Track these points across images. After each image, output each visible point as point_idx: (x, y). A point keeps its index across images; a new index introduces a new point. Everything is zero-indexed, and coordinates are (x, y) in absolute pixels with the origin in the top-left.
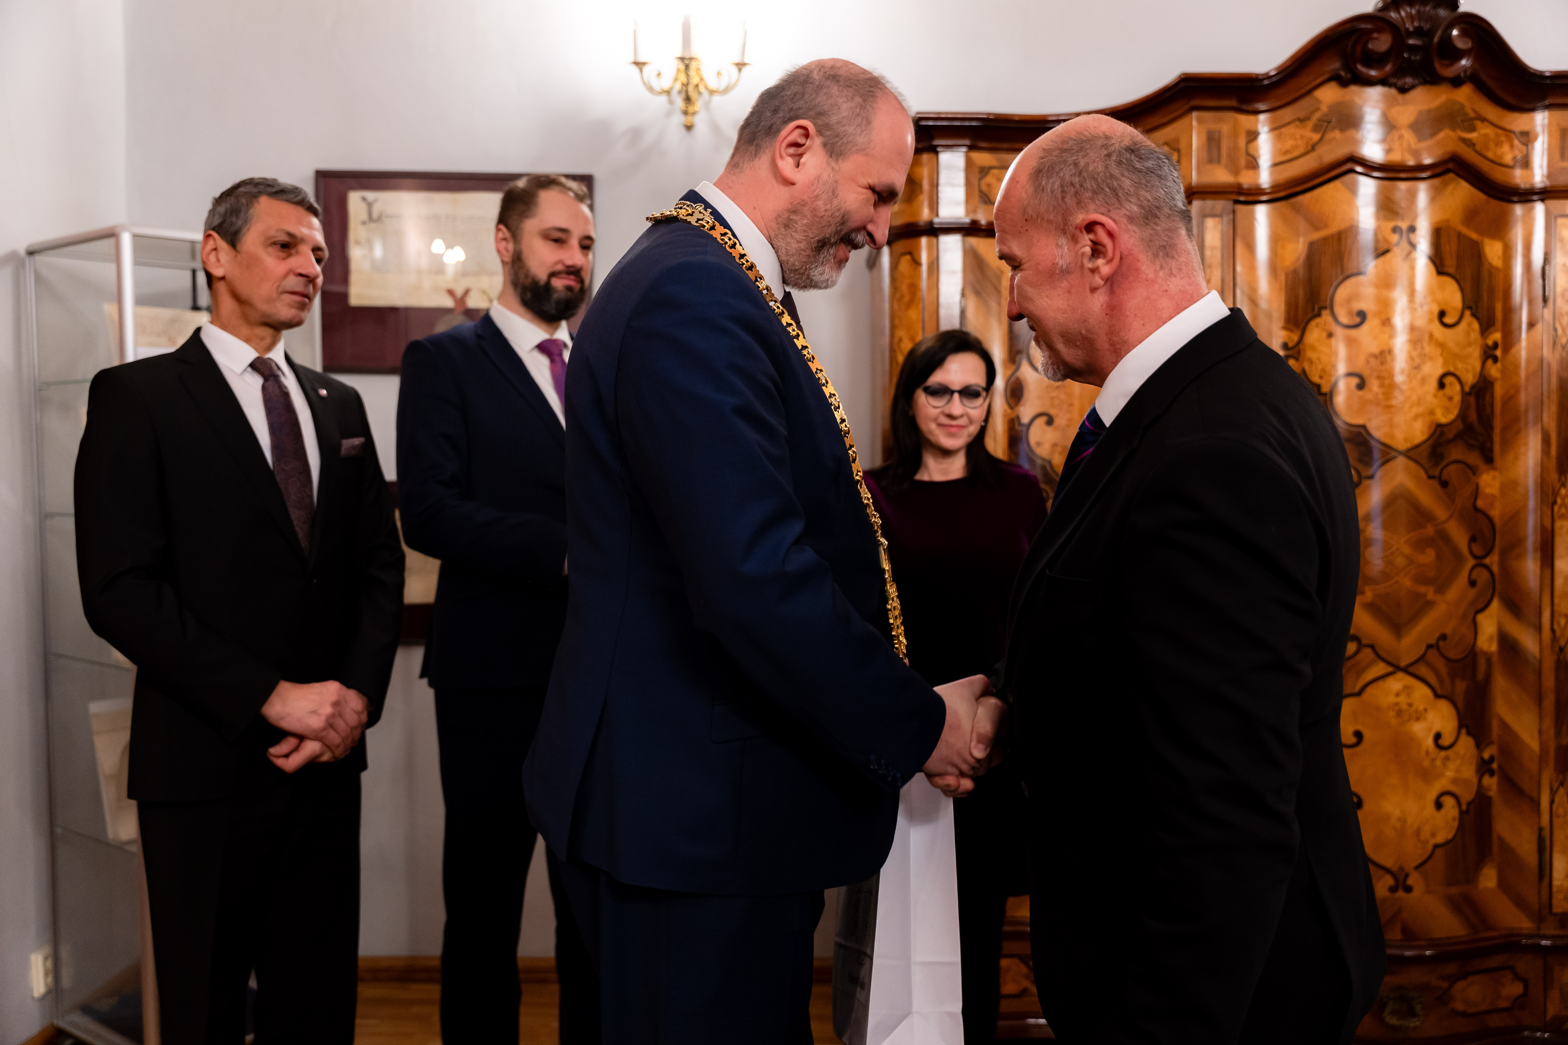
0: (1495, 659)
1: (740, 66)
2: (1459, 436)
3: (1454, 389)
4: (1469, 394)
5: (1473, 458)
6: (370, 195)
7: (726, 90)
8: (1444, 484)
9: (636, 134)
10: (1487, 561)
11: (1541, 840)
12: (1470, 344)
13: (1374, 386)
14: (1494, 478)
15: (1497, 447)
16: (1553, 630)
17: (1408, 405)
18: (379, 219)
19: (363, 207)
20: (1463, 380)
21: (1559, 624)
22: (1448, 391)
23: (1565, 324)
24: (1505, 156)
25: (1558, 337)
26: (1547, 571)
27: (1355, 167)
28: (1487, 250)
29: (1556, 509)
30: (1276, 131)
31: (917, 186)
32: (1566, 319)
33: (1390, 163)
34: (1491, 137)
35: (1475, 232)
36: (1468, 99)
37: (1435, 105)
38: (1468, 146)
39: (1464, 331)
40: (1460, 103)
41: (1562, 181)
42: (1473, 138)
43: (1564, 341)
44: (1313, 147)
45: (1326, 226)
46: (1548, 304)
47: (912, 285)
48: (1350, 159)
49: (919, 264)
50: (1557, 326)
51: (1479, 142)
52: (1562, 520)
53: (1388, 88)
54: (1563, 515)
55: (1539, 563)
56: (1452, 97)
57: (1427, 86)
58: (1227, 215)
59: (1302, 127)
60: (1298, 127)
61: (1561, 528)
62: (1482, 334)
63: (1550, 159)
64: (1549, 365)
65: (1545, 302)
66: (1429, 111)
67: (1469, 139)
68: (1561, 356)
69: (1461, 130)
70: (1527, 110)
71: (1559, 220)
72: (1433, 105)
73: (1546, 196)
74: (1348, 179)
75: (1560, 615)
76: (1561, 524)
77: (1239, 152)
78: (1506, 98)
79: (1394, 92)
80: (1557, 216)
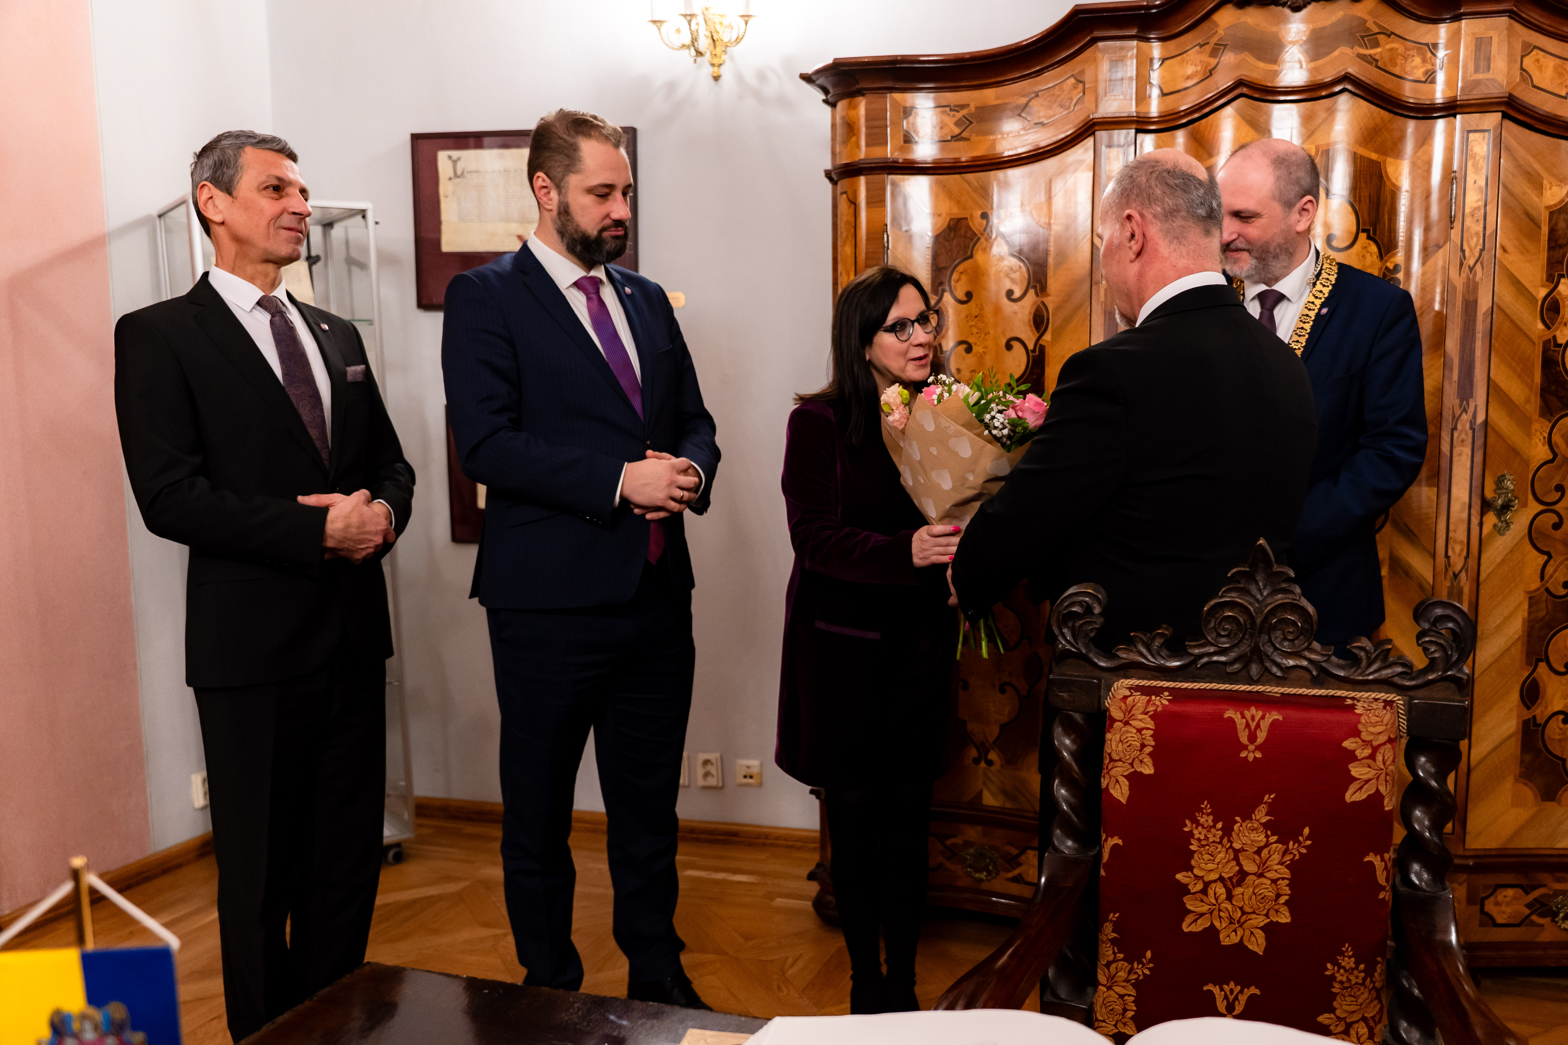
1: (746, 18)
6: (455, 154)
7: (738, 40)
9: (671, 87)
16: (1447, 556)
18: (462, 175)
19: (450, 164)
21: (1453, 549)
23: (1473, 245)
24: (1415, 71)
25: (1465, 258)
26: (1444, 497)
27: (1245, 90)
28: (1390, 170)
29: (1456, 435)
30: (1179, 58)
31: (850, 128)
32: (1475, 239)
33: (1282, 84)
34: (1399, 51)
35: (1375, 151)
36: (1370, 13)
37: (1330, 22)
38: (1370, 63)
39: (1358, 254)
40: (1360, 18)
41: (1477, 94)
42: (1375, 55)
43: (1471, 262)
44: (1210, 73)
45: (1218, 153)
46: (1455, 224)
47: (847, 223)
48: (1239, 83)
49: (854, 203)
50: (1465, 247)
51: (1382, 58)
52: (1462, 446)
53: (1280, 8)
54: (1463, 441)
55: (1436, 489)
56: (1350, 12)
57: (1322, 2)
58: (1129, 146)
59: (1201, 52)
60: (1198, 53)
61: (1460, 455)
62: (1381, 256)
63: (1464, 73)
64: (1455, 288)
65: (1452, 223)
66: (1323, 28)
67: (1370, 55)
68: (1468, 278)
69: (1361, 46)
70: (1443, 21)
71: (1472, 136)
72: (1328, 23)
73: (1458, 110)
74: (1241, 101)
75: (1455, 541)
76: (1461, 450)
77: (1142, 81)
78: (1415, 9)
79: (1287, 11)
80: (1469, 132)
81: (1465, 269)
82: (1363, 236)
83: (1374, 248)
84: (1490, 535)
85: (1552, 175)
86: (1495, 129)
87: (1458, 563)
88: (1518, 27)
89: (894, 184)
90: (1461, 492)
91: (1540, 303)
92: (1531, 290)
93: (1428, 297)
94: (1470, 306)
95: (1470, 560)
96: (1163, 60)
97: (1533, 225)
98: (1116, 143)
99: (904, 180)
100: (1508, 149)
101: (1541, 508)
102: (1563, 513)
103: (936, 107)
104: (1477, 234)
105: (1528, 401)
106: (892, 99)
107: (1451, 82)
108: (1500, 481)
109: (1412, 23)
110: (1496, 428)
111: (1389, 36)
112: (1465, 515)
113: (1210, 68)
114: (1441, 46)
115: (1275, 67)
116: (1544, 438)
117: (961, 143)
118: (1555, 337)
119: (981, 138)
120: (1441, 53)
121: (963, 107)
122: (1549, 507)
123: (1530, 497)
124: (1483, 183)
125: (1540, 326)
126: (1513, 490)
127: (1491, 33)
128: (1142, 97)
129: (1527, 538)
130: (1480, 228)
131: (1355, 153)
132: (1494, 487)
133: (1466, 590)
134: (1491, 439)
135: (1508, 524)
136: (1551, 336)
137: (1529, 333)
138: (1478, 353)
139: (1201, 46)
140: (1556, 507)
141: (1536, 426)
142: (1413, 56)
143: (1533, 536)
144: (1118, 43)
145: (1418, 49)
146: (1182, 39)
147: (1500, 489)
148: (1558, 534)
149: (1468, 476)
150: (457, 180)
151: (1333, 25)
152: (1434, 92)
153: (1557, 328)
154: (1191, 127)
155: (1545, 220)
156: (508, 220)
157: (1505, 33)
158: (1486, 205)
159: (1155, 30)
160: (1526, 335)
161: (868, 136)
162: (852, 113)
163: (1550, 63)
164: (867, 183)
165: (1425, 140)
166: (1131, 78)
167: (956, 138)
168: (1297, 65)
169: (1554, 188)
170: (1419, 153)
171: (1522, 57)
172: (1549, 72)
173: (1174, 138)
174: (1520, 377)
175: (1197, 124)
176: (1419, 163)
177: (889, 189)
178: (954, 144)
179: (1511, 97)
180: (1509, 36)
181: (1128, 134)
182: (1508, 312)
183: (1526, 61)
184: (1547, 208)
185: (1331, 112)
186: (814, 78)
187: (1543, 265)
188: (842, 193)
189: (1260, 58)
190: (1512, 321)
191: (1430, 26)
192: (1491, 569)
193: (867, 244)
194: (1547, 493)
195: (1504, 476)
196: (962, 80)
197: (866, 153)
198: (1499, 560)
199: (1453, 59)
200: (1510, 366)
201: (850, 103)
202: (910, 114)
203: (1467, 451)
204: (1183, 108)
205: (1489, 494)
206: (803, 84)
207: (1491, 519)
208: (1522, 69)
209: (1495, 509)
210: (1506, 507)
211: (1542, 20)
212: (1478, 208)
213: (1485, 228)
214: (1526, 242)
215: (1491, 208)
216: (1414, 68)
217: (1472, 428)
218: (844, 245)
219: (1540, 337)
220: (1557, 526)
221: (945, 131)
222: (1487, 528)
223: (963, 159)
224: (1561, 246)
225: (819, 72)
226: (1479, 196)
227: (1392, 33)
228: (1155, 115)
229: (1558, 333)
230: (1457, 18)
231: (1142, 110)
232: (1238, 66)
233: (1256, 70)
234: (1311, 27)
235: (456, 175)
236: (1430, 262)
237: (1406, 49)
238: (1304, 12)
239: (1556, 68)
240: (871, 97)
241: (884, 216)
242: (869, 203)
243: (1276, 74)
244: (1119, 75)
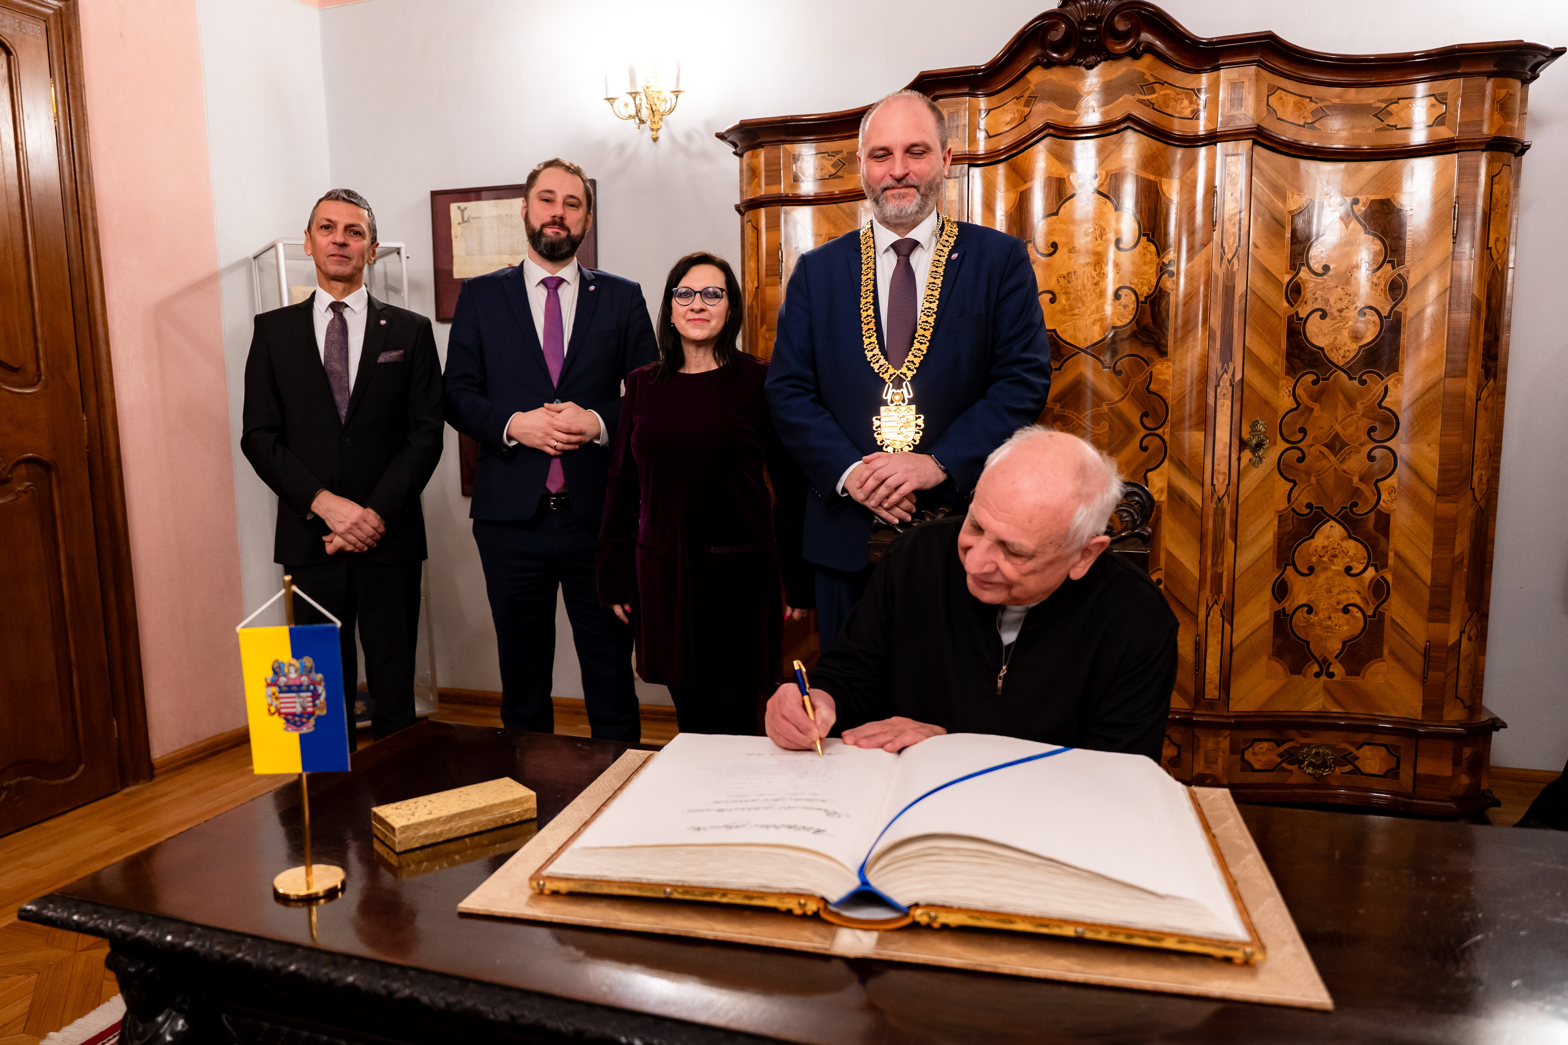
0: (1164, 507)
2: (1134, 335)
3: (1128, 298)
4: (1145, 302)
5: (1146, 353)
8: (1118, 373)
10: (1159, 432)
11: (1197, 644)
12: (1145, 264)
13: (1062, 299)
14: (1168, 367)
15: (1171, 343)
16: (1213, 484)
17: (1089, 312)
20: (1138, 292)
21: (1218, 479)
22: (1123, 300)
23: (1231, 244)
24: (1184, 110)
25: (1225, 254)
26: (1210, 439)
27: (1051, 131)
28: (1165, 187)
29: (1219, 390)
30: (1001, 108)
31: (753, 172)
32: (1232, 239)
33: (1079, 126)
34: (1171, 96)
35: (1153, 174)
36: (1147, 68)
37: (1116, 76)
38: (1149, 106)
39: (1140, 253)
40: (1140, 72)
41: (1232, 126)
42: (1152, 99)
43: (1230, 256)
44: (1025, 119)
45: (1032, 179)
46: (1216, 228)
47: (752, 244)
48: (1047, 126)
49: (757, 229)
50: (1225, 245)
51: (1157, 102)
52: (1224, 399)
53: (1077, 67)
54: (1224, 395)
55: (1203, 433)
56: (1132, 68)
57: (1109, 61)
58: (963, 176)
59: (1018, 103)
60: (1015, 103)
61: (1222, 406)
62: (1158, 254)
63: (1223, 109)
64: (1217, 277)
65: (1214, 226)
66: (1111, 81)
67: (1148, 100)
68: (1227, 269)
69: (1140, 93)
70: (1205, 71)
71: (1229, 159)
72: (1114, 76)
73: (1217, 140)
74: (1047, 141)
75: (1219, 473)
76: (1223, 402)
77: (973, 127)
78: (1183, 63)
79: (1083, 69)
80: (1227, 155)
81: (1225, 262)
82: (1144, 239)
83: (1153, 248)
84: (1246, 467)
85: (1293, 186)
86: (1247, 154)
87: (1221, 490)
88: (1264, 73)
89: (786, 213)
90: (1223, 433)
91: (1285, 286)
92: (1278, 277)
93: (1196, 285)
94: (1229, 291)
95: (1230, 487)
96: (988, 111)
97: (1279, 226)
98: (953, 175)
99: (794, 210)
100: (1257, 167)
101: (1288, 445)
102: (1305, 450)
103: (817, 154)
104: (1234, 234)
105: (1276, 363)
106: (785, 149)
107: (1212, 118)
108: (1254, 425)
109: (1179, 74)
110: (1251, 385)
111: (1163, 85)
112: (1227, 453)
113: (1024, 115)
114: (1203, 90)
115: (1074, 113)
116: (1290, 391)
117: (836, 180)
118: (1297, 313)
119: (851, 176)
120: (1203, 97)
121: (837, 153)
122: (1294, 445)
123: (1279, 437)
124: (1238, 195)
125: (1286, 304)
126: (1265, 432)
127: (1244, 79)
128: (973, 140)
129: (1276, 469)
130: (1237, 230)
131: (1137, 175)
132: (1250, 430)
133: (1228, 511)
134: (1247, 392)
135: (1260, 459)
136: (1294, 312)
137: (1275, 309)
138: (1236, 326)
139: (1018, 99)
140: (1299, 445)
141: (1283, 382)
142: (1183, 99)
143: (1281, 467)
144: (954, 100)
145: (1186, 93)
146: (1004, 93)
147: (1255, 431)
148: (1302, 466)
149: (1229, 423)
150: (465, 224)
151: (1118, 78)
152: (1198, 126)
153: (1300, 305)
154: (1010, 160)
155: (1288, 221)
156: (500, 253)
157: (1254, 77)
158: (1240, 212)
159: (982, 88)
160: (1274, 312)
161: (766, 177)
162: (755, 161)
163: (1292, 99)
164: (766, 213)
165: (1191, 164)
166: (964, 125)
167: (833, 176)
168: (1091, 110)
169: (1295, 197)
170: (1188, 174)
171: (1268, 96)
172: (1290, 108)
173: (997, 169)
174: (1269, 344)
175: (1015, 158)
176: (1188, 181)
177: (783, 216)
178: (831, 181)
179: (1259, 127)
180: (1257, 81)
181: (962, 168)
182: (1260, 294)
183: (1271, 99)
184: (1290, 212)
185: (1120, 144)
186: (726, 136)
187: (1287, 257)
188: (748, 222)
189: (1062, 107)
190: (1263, 301)
191: (1196, 75)
192: (1248, 494)
193: (766, 259)
194: (1293, 433)
195: (1257, 421)
196: (836, 132)
197: (766, 190)
198: (1254, 486)
199: (1213, 102)
200: (1261, 336)
201: (753, 154)
202: (798, 160)
203: (1228, 403)
204: (1002, 147)
205: (1246, 436)
206: (718, 140)
207: (1247, 455)
208: (1268, 105)
209: (1250, 447)
210: (1259, 445)
211: (1285, 68)
212: (1235, 215)
213: (1240, 229)
214: (1272, 239)
215: (1245, 215)
216: (1183, 108)
217: (1231, 385)
218: (749, 261)
219: (1285, 314)
220: (1300, 460)
221: (825, 172)
222: (1244, 462)
223: (837, 192)
224: (1301, 243)
225: (728, 131)
226: (1235, 205)
227: (1166, 82)
228: (983, 152)
229: (1299, 310)
230: (1217, 68)
231: (973, 149)
232: (1046, 113)
233: (1060, 115)
234: (1101, 80)
235: (464, 221)
236: (1197, 258)
237: (1177, 94)
238: (1096, 69)
239: (1295, 104)
240: (768, 148)
241: (779, 237)
242: (768, 228)
243: (1076, 117)
244: (956, 123)
